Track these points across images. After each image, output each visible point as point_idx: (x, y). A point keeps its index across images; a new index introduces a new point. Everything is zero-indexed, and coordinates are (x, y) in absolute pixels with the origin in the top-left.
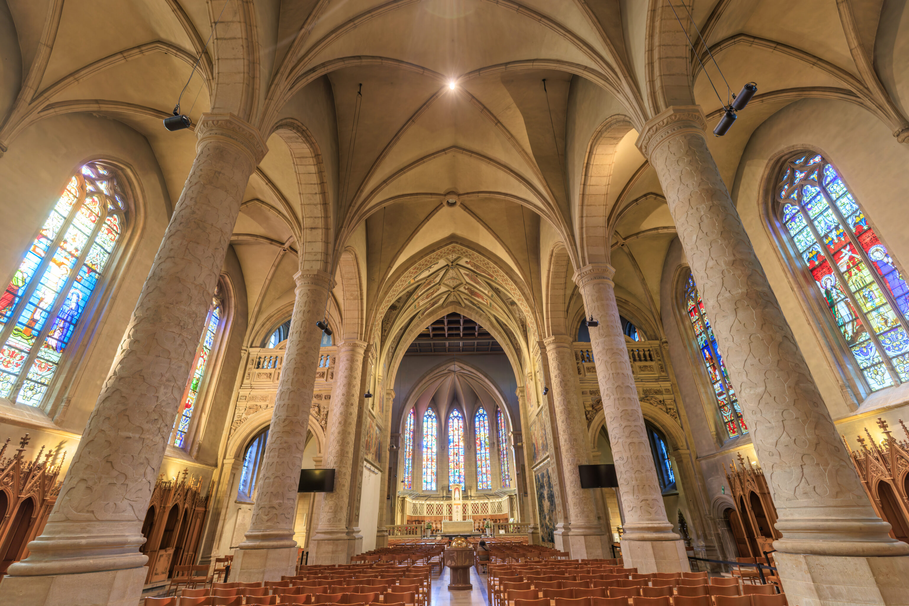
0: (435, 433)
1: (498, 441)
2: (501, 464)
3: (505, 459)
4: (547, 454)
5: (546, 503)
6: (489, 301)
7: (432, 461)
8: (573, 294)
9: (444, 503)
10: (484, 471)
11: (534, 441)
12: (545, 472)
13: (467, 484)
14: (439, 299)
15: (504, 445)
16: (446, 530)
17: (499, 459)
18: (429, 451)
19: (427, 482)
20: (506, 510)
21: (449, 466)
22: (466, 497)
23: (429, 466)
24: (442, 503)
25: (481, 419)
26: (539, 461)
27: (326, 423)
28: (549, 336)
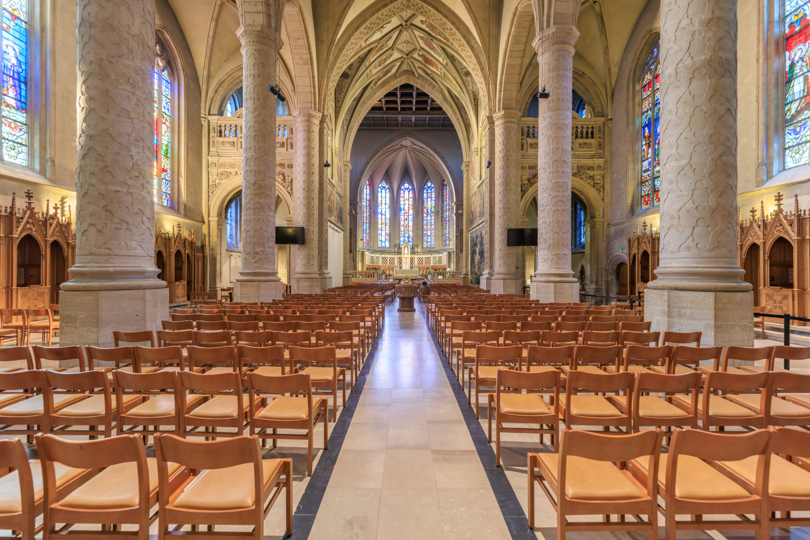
0: (388, 202)
1: (442, 210)
2: (443, 228)
3: (447, 225)
4: (483, 220)
5: (477, 257)
6: (444, 70)
7: (386, 225)
8: (530, 64)
9: (396, 257)
10: (429, 234)
11: (473, 210)
12: (479, 234)
13: (415, 243)
14: (392, 68)
15: (447, 213)
16: (396, 275)
17: (442, 225)
18: (383, 217)
19: (381, 241)
20: (445, 262)
21: (400, 229)
22: (413, 253)
23: (384, 229)
24: (394, 256)
25: (429, 191)
26: (475, 225)
27: (292, 189)
28: (499, 110)
